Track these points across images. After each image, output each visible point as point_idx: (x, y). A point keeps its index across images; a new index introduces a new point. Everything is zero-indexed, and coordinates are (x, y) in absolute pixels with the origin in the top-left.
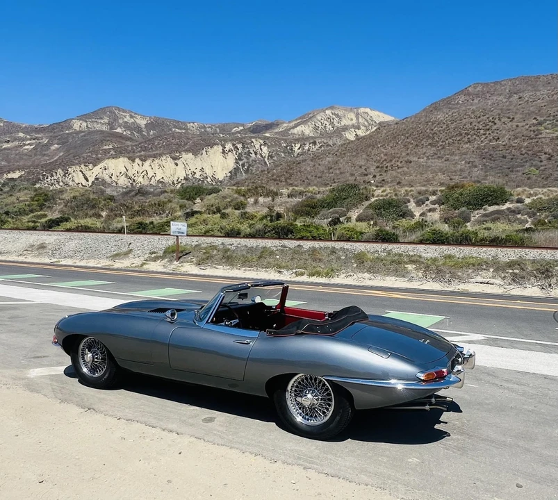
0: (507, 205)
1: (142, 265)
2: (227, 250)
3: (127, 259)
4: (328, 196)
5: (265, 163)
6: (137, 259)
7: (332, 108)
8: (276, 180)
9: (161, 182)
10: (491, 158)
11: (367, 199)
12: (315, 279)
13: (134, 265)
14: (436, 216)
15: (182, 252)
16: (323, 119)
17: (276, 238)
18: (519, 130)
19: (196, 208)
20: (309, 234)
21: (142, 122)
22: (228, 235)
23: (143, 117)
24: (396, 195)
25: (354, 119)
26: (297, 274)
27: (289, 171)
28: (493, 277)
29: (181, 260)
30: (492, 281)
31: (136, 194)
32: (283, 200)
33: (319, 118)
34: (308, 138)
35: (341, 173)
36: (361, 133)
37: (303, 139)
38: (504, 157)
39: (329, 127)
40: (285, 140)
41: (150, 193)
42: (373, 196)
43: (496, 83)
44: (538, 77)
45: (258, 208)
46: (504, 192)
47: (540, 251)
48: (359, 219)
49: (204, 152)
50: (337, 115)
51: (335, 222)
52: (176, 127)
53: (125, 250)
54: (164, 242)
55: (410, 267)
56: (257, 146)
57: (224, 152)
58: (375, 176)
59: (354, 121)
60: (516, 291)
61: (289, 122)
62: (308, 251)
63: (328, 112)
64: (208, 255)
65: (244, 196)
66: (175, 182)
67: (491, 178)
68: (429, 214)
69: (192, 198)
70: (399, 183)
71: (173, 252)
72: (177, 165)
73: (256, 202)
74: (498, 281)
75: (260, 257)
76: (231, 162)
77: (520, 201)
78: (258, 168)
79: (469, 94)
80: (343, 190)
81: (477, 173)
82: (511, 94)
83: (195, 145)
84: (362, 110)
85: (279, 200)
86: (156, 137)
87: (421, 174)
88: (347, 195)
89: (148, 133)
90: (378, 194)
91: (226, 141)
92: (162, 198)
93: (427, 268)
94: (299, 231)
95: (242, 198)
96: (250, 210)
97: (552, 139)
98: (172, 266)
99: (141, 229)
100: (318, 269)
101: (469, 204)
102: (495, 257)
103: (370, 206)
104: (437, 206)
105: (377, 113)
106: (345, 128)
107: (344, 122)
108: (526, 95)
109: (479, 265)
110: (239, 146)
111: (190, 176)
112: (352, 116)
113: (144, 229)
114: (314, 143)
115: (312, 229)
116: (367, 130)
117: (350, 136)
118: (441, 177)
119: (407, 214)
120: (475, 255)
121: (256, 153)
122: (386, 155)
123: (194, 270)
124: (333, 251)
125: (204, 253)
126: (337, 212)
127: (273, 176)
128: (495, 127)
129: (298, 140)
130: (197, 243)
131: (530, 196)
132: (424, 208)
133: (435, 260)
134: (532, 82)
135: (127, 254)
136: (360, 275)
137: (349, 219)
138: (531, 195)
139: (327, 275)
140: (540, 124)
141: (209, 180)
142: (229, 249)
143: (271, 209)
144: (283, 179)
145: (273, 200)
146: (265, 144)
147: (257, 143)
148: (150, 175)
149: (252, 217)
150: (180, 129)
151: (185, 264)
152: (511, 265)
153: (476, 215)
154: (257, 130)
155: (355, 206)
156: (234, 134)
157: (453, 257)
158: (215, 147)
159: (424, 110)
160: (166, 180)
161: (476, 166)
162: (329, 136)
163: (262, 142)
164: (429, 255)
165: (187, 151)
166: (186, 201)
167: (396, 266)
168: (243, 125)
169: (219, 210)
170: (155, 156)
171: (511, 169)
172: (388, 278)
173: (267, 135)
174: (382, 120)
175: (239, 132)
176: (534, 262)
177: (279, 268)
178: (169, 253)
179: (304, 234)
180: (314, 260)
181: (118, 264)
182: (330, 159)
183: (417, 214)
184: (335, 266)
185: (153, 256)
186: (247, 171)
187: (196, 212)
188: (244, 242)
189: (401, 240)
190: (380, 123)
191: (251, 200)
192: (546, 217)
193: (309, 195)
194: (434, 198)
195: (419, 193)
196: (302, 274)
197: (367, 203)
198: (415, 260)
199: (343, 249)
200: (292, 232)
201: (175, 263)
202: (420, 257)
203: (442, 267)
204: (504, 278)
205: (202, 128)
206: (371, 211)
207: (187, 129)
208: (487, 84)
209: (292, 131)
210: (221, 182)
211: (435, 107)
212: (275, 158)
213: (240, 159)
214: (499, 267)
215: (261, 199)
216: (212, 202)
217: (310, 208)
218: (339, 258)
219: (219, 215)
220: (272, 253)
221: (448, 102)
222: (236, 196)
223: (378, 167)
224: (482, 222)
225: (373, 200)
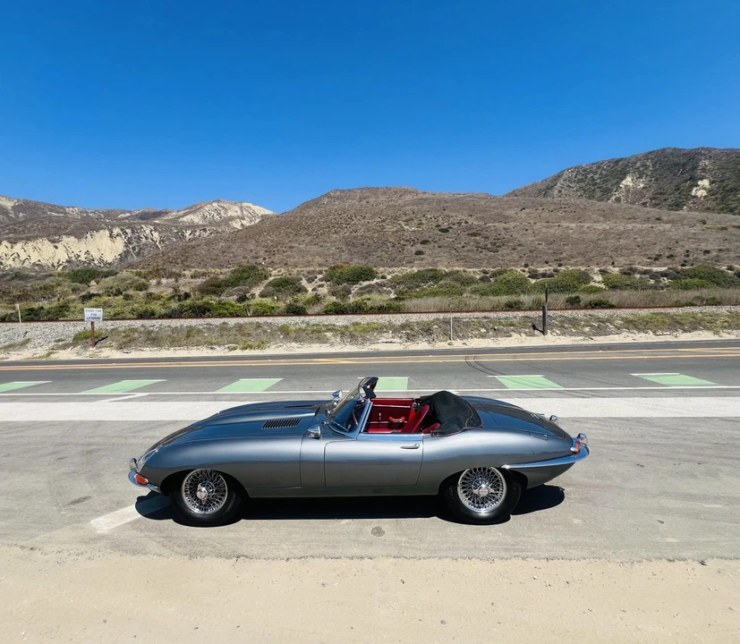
0: (375, 281)
1: (48, 355)
2: (150, 333)
3: (26, 350)
4: (230, 276)
5: (157, 247)
6: (39, 349)
7: (218, 201)
8: (173, 262)
9: (37, 265)
10: (354, 245)
11: (266, 278)
12: (248, 352)
13: (38, 355)
14: (324, 291)
15: (97, 337)
16: (210, 210)
17: (194, 317)
18: (370, 225)
19: (93, 291)
20: (226, 312)
21: (9, 205)
22: (141, 316)
23: (10, 199)
24: (290, 274)
25: (239, 211)
26: (231, 349)
27: (184, 254)
28: (393, 337)
29: (98, 345)
30: (394, 340)
31: (13, 279)
32: (187, 280)
33: (207, 209)
34: (198, 226)
35: (234, 256)
36: (246, 223)
37: (193, 226)
38: (363, 245)
39: (217, 217)
40: (176, 227)
41: (32, 277)
42: (271, 275)
43: (349, 190)
44: (378, 188)
45: (162, 289)
46: (372, 271)
47: (419, 315)
48: (262, 295)
49: (88, 235)
50: (223, 208)
51: (242, 299)
52: (52, 211)
53: (21, 339)
54: (72, 328)
55: (329, 334)
56: (148, 232)
57: (111, 236)
58: (264, 259)
59: (239, 213)
60: (412, 347)
61: (178, 211)
62: (234, 327)
63: (215, 204)
64: (129, 338)
65: (145, 277)
66: (56, 265)
67: (356, 260)
68: (319, 289)
69: (86, 281)
70: (286, 264)
71: (86, 338)
72: (56, 247)
73: (159, 283)
74: (397, 340)
75: (188, 336)
76: (119, 245)
77: (383, 277)
78: (150, 251)
79: (331, 197)
80: (244, 271)
81: (345, 256)
82: (361, 199)
83: (77, 228)
84: (245, 204)
85: (182, 281)
86: (27, 220)
87: (303, 257)
88: (247, 275)
89: (17, 216)
90: (275, 274)
91: (113, 226)
92: (48, 281)
93: (343, 334)
94: (216, 309)
95: (143, 280)
96: (152, 290)
97: (393, 232)
98: (88, 353)
99: (32, 316)
100: (250, 343)
101: (348, 280)
102: (390, 322)
103: (270, 284)
104: (324, 282)
105: (258, 207)
106: (232, 218)
107: (230, 213)
108: (372, 200)
109: (381, 329)
110: (129, 231)
111: (73, 259)
112: (237, 208)
113: (36, 315)
114: (205, 230)
115: (228, 306)
116: (251, 221)
117: (237, 225)
118: (318, 259)
119: (301, 290)
120: (375, 321)
121: (147, 238)
122: (272, 241)
123: (117, 355)
124: (259, 326)
125: (124, 337)
126: (241, 290)
127: (168, 258)
128: (353, 223)
129: (188, 227)
130: (112, 327)
131: (389, 274)
132: (314, 284)
133: (346, 327)
134: (374, 191)
135: (24, 344)
136: (288, 344)
137: (253, 296)
138: (391, 273)
139: (259, 347)
140: (383, 221)
141: (96, 262)
142: (152, 331)
143: (176, 289)
144: (179, 261)
145: (177, 281)
146: (156, 230)
147: (147, 230)
148: (22, 257)
149: (159, 298)
150: (58, 212)
151: (103, 349)
152: (403, 327)
153: (355, 288)
154: (146, 217)
155: (256, 284)
156: (120, 219)
157: (360, 324)
158: (102, 231)
159: (299, 207)
160: (43, 262)
161: (343, 251)
162: (218, 224)
163: (152, 228)
164: (340, 324)
165: (68, 234)
166: (79, 284)
167: (317, 334)
168: (129, 212)
169: (119, 293)
170: (28, 239)
171: (369, 254)
172: (313, 345)
173: (157, 222)
174: (263, 213)
175: (127, 218)
176: (418, 323)
177: (211, 345)
178: (82, 339)
179: (221, 311)
180: (243, 335)
181: (14, 356)
182: (223, 244)
183: (310, 289)
184: (264, 339)
185: (60, 343)
186: (138, 254)
187: (94, 295)
188: (166, 322)
189: (309, 312)
190: (262, 216)
191: (154, 282)
192: (403, 288)
193: (212, 276)
194: (321, 276)
195: (309, 273)
196: (235, 349)
197: (266, 282)
198: (331, 328)
199: (266, 323)
200: (209, 310)
201: (91, 349)
202: (334, 325)
203: (354, 333)
204: (401, 337)
205: (84, 212)
206: (271, 289)
207: (66, 213)
208: (343, 191)
209: (181, 219)
210: (110, 264)
211: (306, 206)
212: (167, 243)
213: (130, 243)
214: (396, 330)
215: (164, 281)
216: (111, 284)
217: (215, 287)
218: (266, 331)
219: (121, 297)
220: (199, 331)
221: (316, 202)
222: (136, 278)
223: (266, 251)
224: (362, 294)
225: (271, 279)
